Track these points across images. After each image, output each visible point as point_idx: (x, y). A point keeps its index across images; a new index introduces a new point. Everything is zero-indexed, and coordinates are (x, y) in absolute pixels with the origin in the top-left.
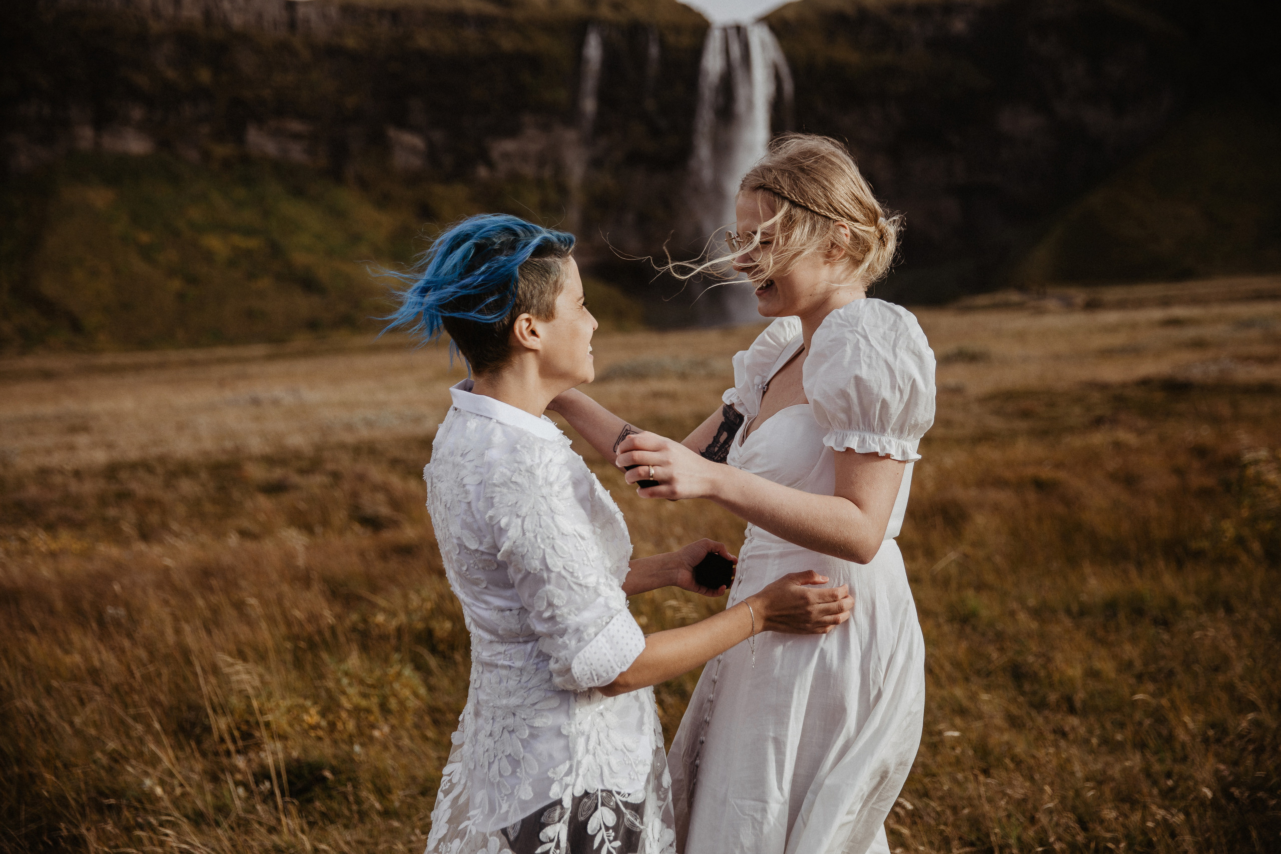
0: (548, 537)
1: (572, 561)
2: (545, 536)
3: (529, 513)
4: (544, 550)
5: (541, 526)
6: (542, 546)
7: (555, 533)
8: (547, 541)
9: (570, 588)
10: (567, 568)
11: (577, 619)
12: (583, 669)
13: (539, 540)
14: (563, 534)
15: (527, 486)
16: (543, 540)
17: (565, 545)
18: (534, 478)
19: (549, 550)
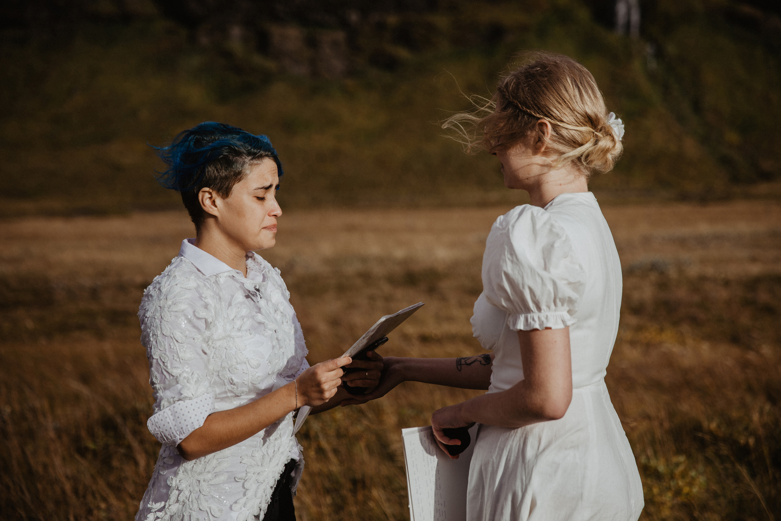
1: (165, 354)
2: (154, 334)
3: (151, 316)
8: (155, 337)
9: (162, 373)
10: (161, 358)
11: (162, 394)
12: (155, 429)
13: (151, 335)
15: (155, 298)
17: (163, 342)
18: (160, 294)
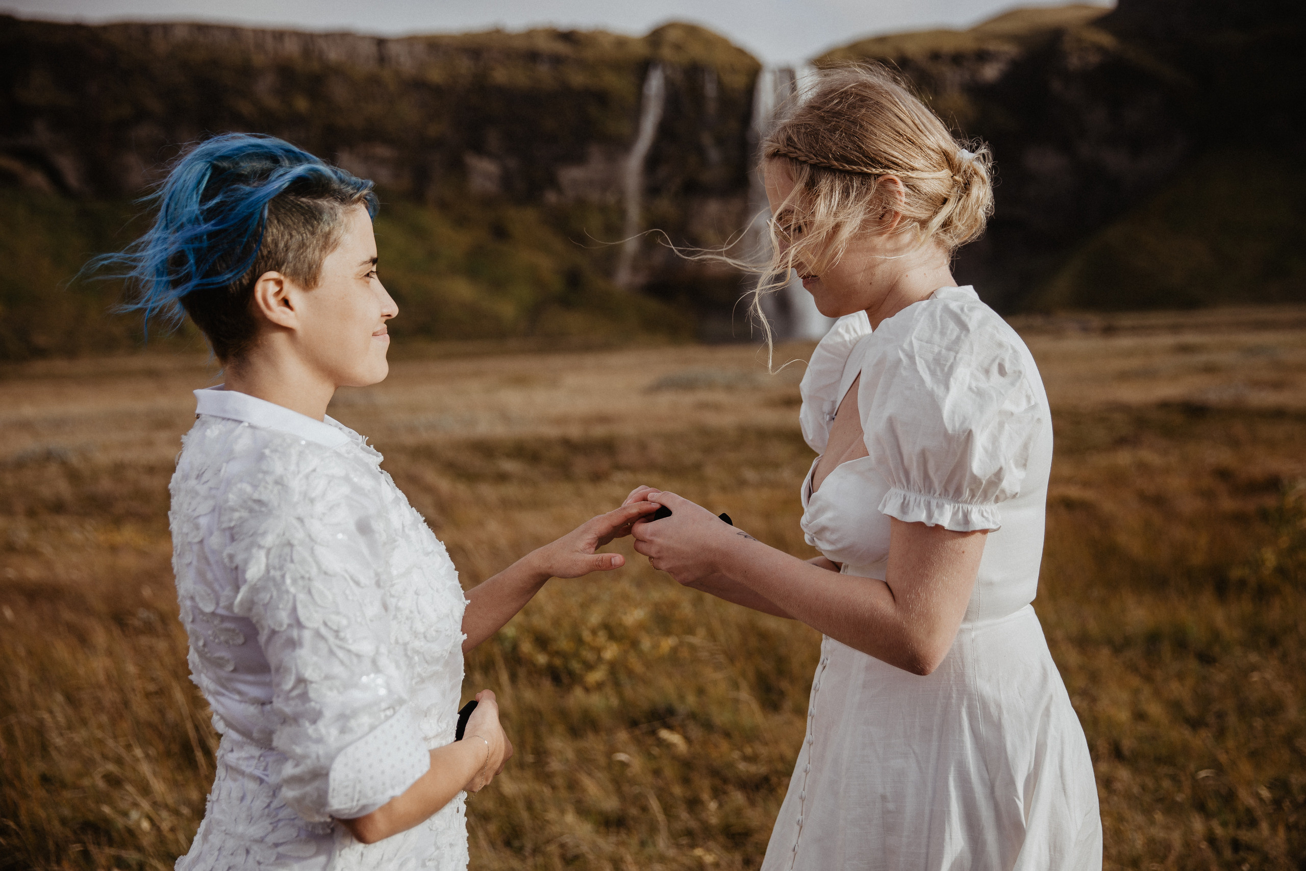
0: (303, 578)
4: (294, 597)
5: (292, 561)
6: (292, 590)
7: (314, 571)
8: (301, 582)
13: (288, 581)
14: (326, 573)
16: (294, 581)
19: (301, 596)
